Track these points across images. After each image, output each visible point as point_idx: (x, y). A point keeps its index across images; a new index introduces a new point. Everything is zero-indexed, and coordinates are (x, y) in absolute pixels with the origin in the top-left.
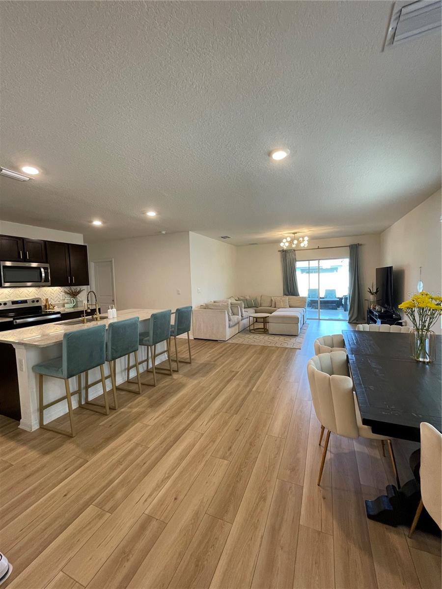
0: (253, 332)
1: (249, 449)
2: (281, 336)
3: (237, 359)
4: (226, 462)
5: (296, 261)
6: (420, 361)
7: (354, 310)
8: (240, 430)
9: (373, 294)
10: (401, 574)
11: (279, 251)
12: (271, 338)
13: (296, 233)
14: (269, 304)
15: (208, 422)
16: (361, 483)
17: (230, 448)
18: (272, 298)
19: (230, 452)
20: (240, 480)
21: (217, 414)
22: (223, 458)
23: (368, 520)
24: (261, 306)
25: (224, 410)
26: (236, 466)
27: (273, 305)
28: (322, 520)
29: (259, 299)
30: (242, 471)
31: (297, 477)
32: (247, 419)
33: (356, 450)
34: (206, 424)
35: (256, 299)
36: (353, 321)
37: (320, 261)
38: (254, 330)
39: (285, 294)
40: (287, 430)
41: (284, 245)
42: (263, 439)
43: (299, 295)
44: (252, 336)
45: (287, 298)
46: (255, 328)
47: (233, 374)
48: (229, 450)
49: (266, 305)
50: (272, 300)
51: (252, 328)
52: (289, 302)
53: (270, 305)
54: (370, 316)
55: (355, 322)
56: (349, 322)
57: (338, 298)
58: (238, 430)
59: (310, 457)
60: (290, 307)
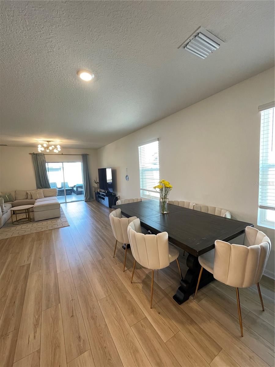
0: (18, 223)
1: (95, 323)
2: (47, 221)
3: (18, 253)
4: (86, 354)
5: (46, 162)
6: (166, 213)
7: (87, 193)
8: (74, 314)
9: (96, 183)
10: (206, 319)
11: (30, 154)
12: (40, 224)
13: (50, 141)
14: (24, 197)
15: (35, 332)
16: (163, 289)
17: (79, 337)
18: (28, 192)
19: (82, 341)
20: (111, 357)
21: (39, 316)
22: (81, 352)
23: (180, 306)
24: (15, 200)
25: (44, 307)
26: (98, 348)
27: (29, 197)
28: (169, 328)
29: (13, 194)
30: (105, 347)
31: (138, 314)
32: (72, 300)
33: (147, 273)
34: (35, 337)
35: (10, 194)
36: (88, 200)
37: (64, 163)
38: (17, 221)
39: (38, 188)
40: (107, 287)
41: (40, 149)
42: (98, 306)
43: (50, 188)
44: (19, 227)
45: (41, 190)
46: (18, 219)
47: (25, 268)
48: (80, 341)
49: (21, 198)
50: (27, 193)
51: (14, 220)
52: (43, 193)
53: (26, 198)
54: (98, 196)
55: (89, 200)
56: (85, 201)
57: (71, 187)
58: (72, 316)
59: (133, 294)
60: (45, 197)
